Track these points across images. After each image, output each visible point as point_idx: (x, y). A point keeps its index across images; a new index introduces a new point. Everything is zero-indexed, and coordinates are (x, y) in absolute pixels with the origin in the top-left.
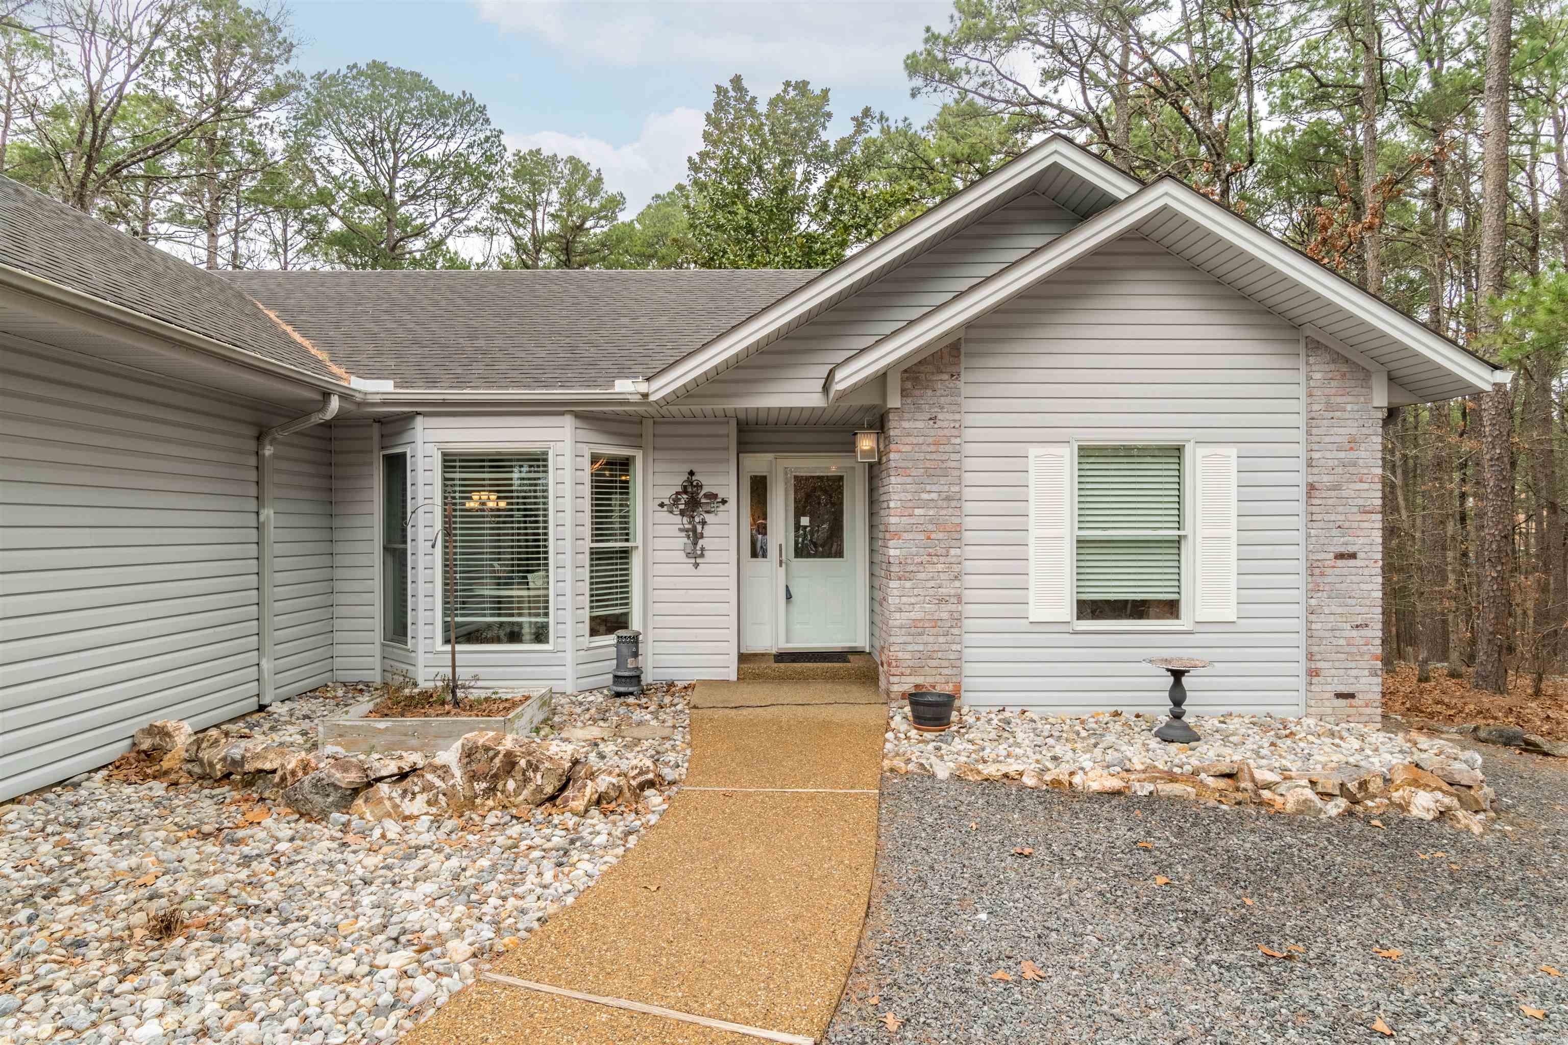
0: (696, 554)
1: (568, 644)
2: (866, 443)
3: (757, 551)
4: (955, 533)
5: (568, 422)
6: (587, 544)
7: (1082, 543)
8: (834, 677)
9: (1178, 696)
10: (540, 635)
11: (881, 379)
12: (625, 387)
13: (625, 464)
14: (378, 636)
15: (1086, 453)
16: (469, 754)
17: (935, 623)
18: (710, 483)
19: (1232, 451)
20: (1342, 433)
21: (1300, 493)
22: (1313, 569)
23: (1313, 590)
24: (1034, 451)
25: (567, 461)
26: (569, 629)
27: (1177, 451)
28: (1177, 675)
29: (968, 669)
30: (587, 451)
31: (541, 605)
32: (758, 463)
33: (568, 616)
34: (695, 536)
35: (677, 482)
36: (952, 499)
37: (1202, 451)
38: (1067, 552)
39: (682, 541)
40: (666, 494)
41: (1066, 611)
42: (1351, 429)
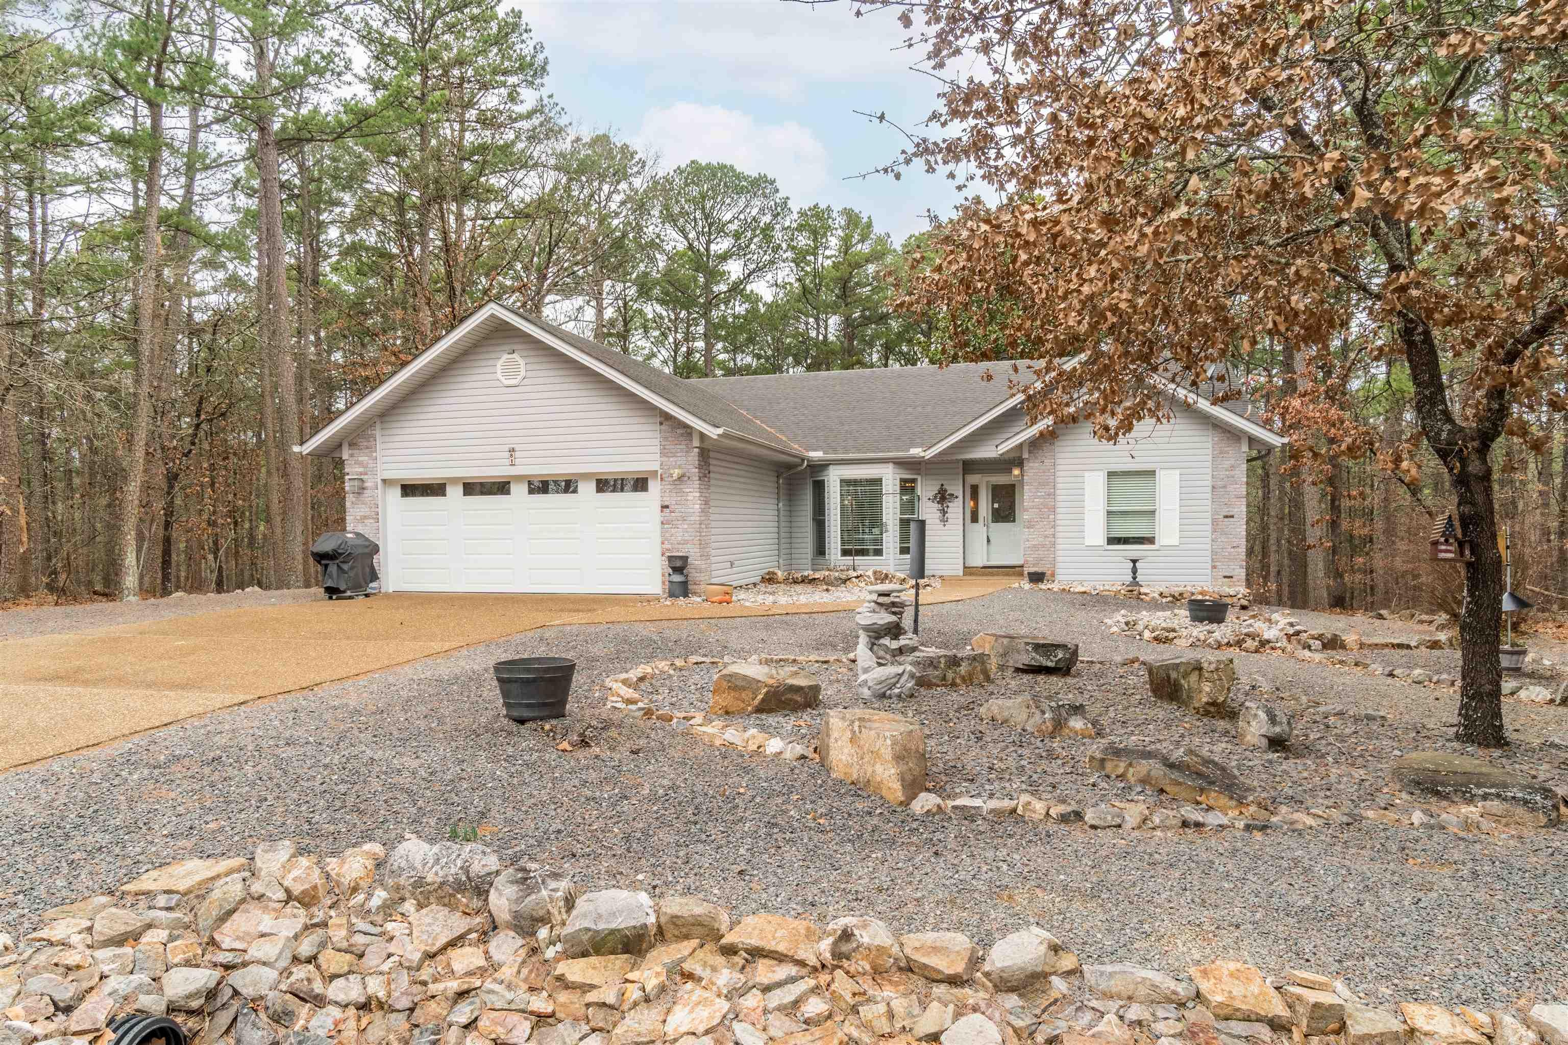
0: (944, 521)
1: (891, 557)
2: (1016, 472)
3: (975, 519)
4: (1053, 510)
5: (891, 466)
6: (898, 516)
7: (1109, 513)
8: (1007, 575)
9: (1134, 571)
10: (879, 552)
11: (1021, 445)
12: (916, 451)
13: (914, 481)
14: (810, 556)
15: (1111, 474)
16: (875, 573)
17: (1043, 546)
18: (950, 490)
19: (1178, 472)
20: (1227, 464)
21: (1209, 489)
22: (1214, 522)
23: (1214, 531)
24: (1087, 474)
25: (890, 482)
26: (891, 551)
27: (1152, 473)
28: (1134, 562)
29: (1058, 565)
30: (898, 477)
31: (878, 541)
32: (973, 479)
33: (891, 545)
34: (944, 512)
35: (935, 489)
36: (1053, 495)
37: (1163, 472)
38: (1101, 517)
39: (939, 514)
40: (931, 494)
41: (1101, 540)
42: (1232, 462)
